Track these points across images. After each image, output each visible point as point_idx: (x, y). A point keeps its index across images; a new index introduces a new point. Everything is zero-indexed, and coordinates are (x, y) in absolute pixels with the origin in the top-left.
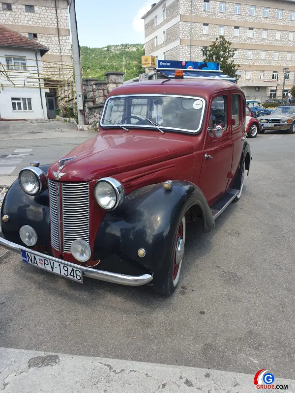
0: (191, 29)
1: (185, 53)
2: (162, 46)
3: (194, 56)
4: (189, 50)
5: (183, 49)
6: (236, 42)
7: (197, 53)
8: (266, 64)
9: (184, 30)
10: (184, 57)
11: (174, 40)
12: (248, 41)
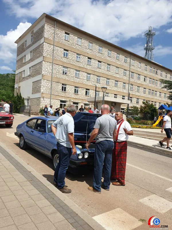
0: (53, 50)
1: (47, 68)
2: (29, 62)
3: (55, 72)
4: (51, 67)
5: (46, 65)
6: (89, 68)
7: (58, 70)
8: (110, 89)
9: (47, 49)
10: (46, 71)
11: (38, 57)
12: (97, 70)
